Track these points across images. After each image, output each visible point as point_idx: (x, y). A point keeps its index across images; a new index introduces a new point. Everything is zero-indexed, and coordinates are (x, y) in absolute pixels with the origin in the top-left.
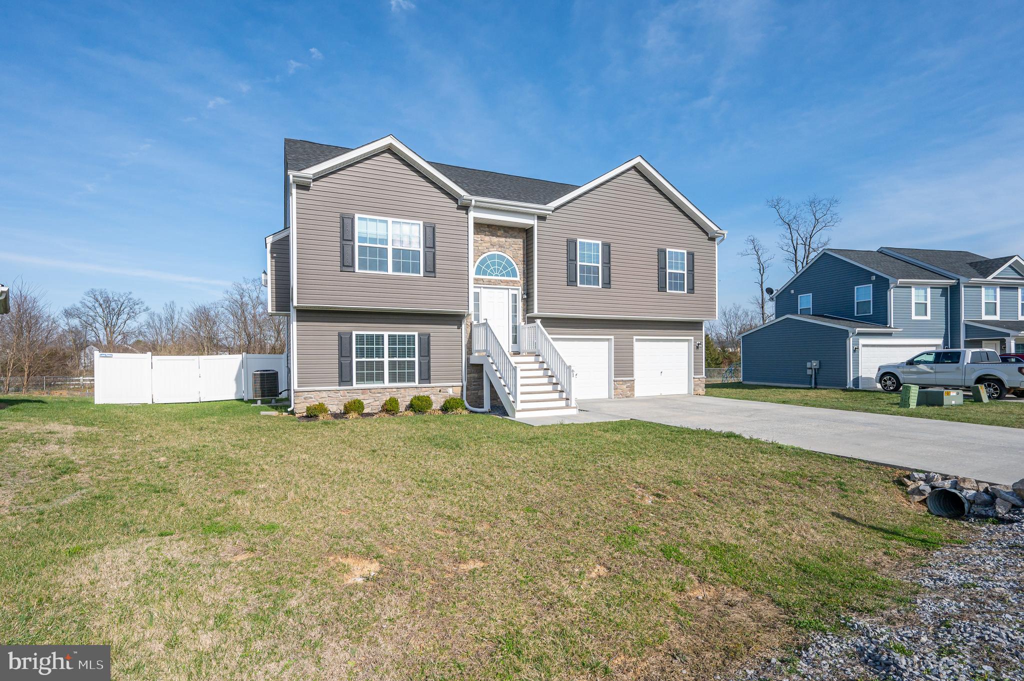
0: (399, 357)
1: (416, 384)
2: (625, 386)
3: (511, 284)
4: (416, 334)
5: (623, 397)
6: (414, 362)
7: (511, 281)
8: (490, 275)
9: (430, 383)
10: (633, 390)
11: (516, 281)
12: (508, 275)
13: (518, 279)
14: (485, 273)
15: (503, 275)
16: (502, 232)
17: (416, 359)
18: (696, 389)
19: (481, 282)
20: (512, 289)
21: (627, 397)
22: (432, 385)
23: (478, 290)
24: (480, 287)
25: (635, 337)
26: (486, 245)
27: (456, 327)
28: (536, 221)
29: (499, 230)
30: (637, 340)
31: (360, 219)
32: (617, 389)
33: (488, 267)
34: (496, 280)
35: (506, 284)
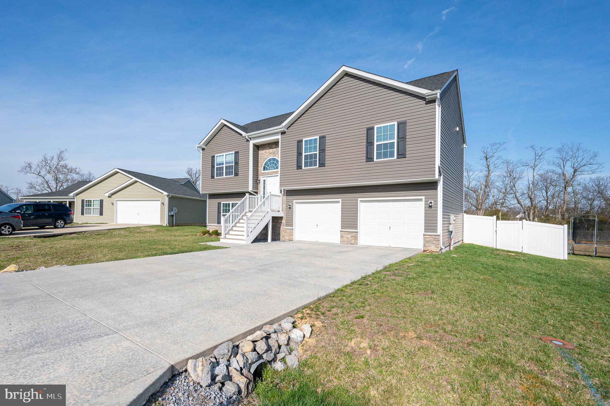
2: (350, 236)
5: (348, 244)
7: (278, 171)
8: (269, 170)
10: (357, 239)
12: (277, 168)
14: (267, 169)
15: (275, 169)
16: (274, 145)
18: (427, 245)
19: (265, 174)
21: (351, 244)
23: (264, 179)
24: (265, 177)
25: (359, 199)
26: (267, 154)
28: (280, 136)
29: (273, 145)
30: (361, 201)
31: (217, 156)
32: (343, 237)
33: (268, 165)
34: (271, 172)
35: (276, 173)
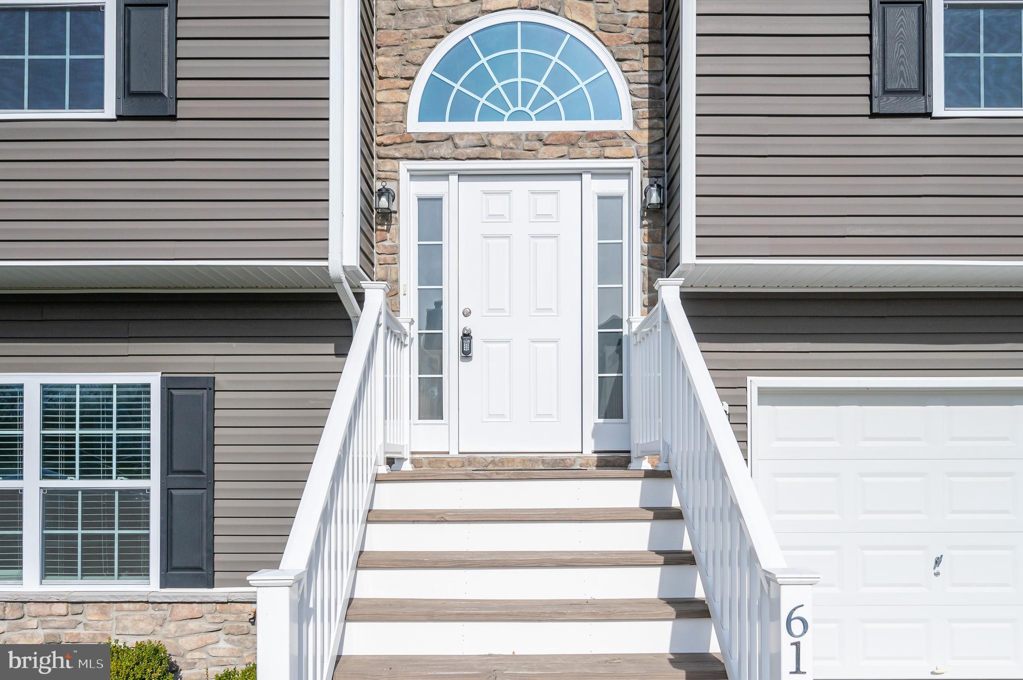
0: (86, 473)
1: (151, 586)
3: (590, 149)
4: (154, 380)
6: (145, 494)
7: (590, 137)
8: (488, 115)
9: (211, 585)
11: (612, 136)
12: (576, 110)
13: (625, 123)
14: (463, 111)
15: (552, 114)
17: (153, 484)
19: (445, 149)
20: (597, 174)
22: (218, 592)
23: (434, 187)
24: (447, 174)
27: (330, 348)
33: (480, 82)
34: (515, 137)
35: (564, 149)
